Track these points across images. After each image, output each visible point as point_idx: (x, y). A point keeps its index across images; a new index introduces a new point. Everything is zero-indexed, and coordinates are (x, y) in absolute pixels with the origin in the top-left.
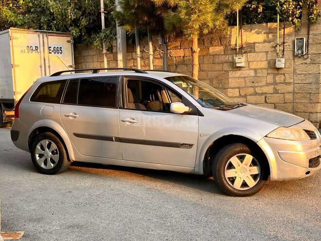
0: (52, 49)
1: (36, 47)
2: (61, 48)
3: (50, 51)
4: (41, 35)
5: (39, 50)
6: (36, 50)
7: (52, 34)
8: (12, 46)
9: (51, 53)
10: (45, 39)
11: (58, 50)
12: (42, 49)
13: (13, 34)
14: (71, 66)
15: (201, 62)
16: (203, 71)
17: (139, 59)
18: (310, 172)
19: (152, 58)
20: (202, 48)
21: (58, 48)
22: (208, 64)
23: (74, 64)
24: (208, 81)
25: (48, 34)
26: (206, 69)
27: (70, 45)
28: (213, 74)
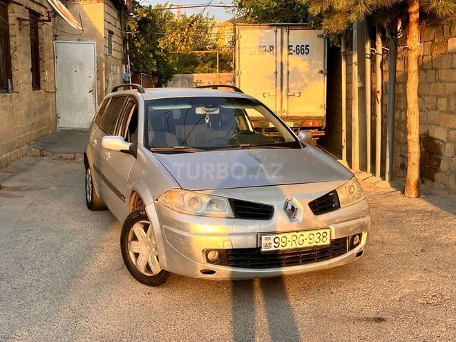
0: (294, 48)
1: (271, 46)
2: (307, 46)
3: (291, 52)
4: (279, 30)
5: (274, 51)
6: (271, 50)
7: (295, 27)
8: (239, 48)
9: (292, 54)
10: (285, 34)
11: (303, 50)
12: (279, 49)
13: (241, 31)
14: (322, 72)
15: (439, 67)
16: (441, 81)
17: (368, 62)
18: (215, 272)
19: (379, 59)
20: (441, 40)
21: (303, 46)
22: (446, 69)
23: (326, 68)
24: (446, 100)
25: (289, 27)
26: (444, 79)
27: (322, 39)
28: (451, 88)
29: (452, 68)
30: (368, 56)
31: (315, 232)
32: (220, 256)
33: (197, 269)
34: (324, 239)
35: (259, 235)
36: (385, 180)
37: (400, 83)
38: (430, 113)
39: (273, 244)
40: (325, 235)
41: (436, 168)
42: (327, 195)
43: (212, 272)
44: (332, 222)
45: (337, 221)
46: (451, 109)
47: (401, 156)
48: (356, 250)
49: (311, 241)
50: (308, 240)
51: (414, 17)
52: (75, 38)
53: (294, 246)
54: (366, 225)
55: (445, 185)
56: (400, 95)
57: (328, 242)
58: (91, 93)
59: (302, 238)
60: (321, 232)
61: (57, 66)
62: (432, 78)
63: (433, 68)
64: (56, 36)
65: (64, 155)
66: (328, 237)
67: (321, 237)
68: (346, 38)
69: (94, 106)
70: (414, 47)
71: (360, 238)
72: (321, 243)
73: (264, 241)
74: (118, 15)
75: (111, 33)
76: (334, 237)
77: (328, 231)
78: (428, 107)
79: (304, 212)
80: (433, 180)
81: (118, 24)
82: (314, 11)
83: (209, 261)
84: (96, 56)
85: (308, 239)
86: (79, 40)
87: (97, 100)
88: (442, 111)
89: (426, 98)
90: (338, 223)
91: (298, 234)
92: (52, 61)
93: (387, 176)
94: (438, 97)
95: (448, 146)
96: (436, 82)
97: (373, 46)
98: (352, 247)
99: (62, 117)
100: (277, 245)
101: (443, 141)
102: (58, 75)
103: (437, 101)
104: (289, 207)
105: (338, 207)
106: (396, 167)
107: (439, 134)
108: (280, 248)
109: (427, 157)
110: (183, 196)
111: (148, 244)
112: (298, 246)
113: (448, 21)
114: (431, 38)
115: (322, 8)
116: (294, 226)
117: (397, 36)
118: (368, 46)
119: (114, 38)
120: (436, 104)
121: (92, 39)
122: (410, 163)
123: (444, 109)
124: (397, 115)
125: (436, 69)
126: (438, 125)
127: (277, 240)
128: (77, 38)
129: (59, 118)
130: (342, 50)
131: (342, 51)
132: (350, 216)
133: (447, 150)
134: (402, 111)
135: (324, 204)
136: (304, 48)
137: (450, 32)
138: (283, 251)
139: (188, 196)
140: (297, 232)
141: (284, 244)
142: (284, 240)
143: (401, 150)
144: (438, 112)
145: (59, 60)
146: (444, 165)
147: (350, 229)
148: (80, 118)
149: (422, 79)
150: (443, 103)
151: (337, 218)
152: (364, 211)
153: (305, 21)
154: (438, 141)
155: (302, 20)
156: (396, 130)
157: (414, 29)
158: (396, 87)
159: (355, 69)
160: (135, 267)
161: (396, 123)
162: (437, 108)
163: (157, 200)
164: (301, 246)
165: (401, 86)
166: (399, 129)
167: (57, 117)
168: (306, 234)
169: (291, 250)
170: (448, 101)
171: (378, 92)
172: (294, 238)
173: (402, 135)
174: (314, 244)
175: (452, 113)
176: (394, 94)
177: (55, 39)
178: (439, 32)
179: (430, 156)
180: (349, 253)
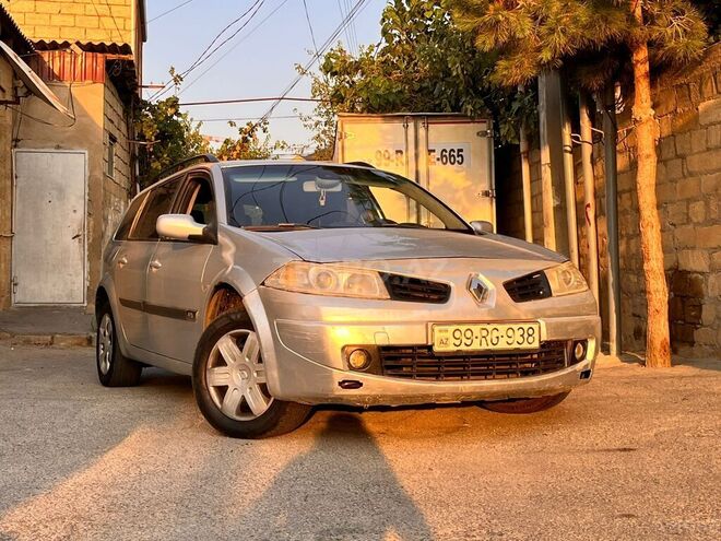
0: (437, 154)
1: (397, 152)
2: (461, 150)
3: (432, 160)
4: (411, 125)
5: (404, 157)
6: (397, 158)
7: (438, 118)
9: (434, 164)
10: (422, 132)
11: (453, 157)
12: (412, 154)
13: (346, 126)
14: (486, 194)
15: (688, 152)
16: (691, 174)
17: (568, 158)
18: (361, 385)
19: (587, 150)
20: (686, 109)
21: (452, 150)
22: (699, 152)
23: (494, 187)
24: (702, 202)
25: (429, 120)
26: (697, 170)
27: (484, 141)
28: (709, 181)
29: (708, 149)
30: (568, 149)
31: (515, 327)
32: (369, 358)
33: (333, 382)
34: (531, 339)
35: (430, 325)
36: (609, 354)
37: (624, 192)
38: (678, 232)
39: (452, 340)
40: (531, 332)
41: (696, 323)
42: (530, 276)
43: (357, 385)
44: (540, 314)
45: (549, 313)
46: (712, 216)
47: (634, 315)
48: (580, 366)
49: (510, 341)
50: (505, 339)
51: (642, 69)
52: (49, 144)
53: (484, 347)
54: (593, 327)
55: (712, 345)
56: (625, 212)
57: (536, 345)
58: (77, 239)
59: (495, 333)
60: (526, 326)
61: (17, 192)
62: (676, 174)
63: (677, 156)
64: (17, 140)
65: (32, 338)
66: (536, 335)
67: (526, 336)
68: (527, 127)
69: (80, 263)
70: (644, 117)
71: (585, 349)
72: (525, 346)
73: (438, 335)
74: (124, 111)
75: (113, 139)
76: (544, 338)
77: (535, 326)
78: (674, 222)
79: (497, 295)
80: (692, 344)
81: (123, 127)
82: (484, 43)
83: (351, 368)
84: (88, 174)
85: (505, 336)
86: (58, 147)
87: (86, 253)
88: (698, 223)
89: (670, 208)
90: (549, 317)
91: (490, 327)
92: (9, 183)
93: (614, 346)
94: (689, 201)
95: (712, 279)
96: (684, 177)
97: (576, 128)
98: (574, 361)
99: (22, 283)
100: (457, 342)
101: (702, 273)
102: (18, 207)
103: (688, 208)
104: (474, 286)
105: (549, 294)
106: (626, 339)
107: (695, 262)
108: (463, 347)
109: (680, 305)
110: (307, 271)
111: (243, 367)
112: (491, 347)
113: (695, 76)
114: (671, 108)
115: (496, 40)
116: (483, 314)
117: (615, 109)
118: (567, 131)
119: (117, 149)
120: (687, 214)
121: (81, 145)
122: (651, 309)
123: (701, 219)
124: (622, 248)
125: (683, 157)
126: (693, 248)
127: (457, 334)
128: (55, 145)
129: (16, 285)
130: (523, 148)
131: (522, 150)
132: (567, 308)
133: (713, 287)
134: (630, 238)
135: (527, 288)
136: (455, 154)
137: (701, 92)
138: (467, 352)
139: (314, 270)
140: (489, 323)
141: (468, 342)
142: (469, 334)
143: (634, 306)
144: (691, 227)
145: (20, 183)
146: (708, 314)
147: (570, 328)
148: (54, 286)
149: (662, 178)
150: (698, 209)
151: (549, 309)
152: (588, 305)
153: (454, 109)
154: (695, 275)
155: (449, 108)
156: (622, 272)
157: (643, 89)
158: (618, 200)
159: (547, 175)
160: (220, 411)
161: (621, 261)
162: (689, 220)
163: (263, 284)
164: (495, 347)
165: (625, 196)
166: (629, 270)
167: (13, 283)
168: (503, 328)
169: (479, 351)
170: (707, 204)
171: (588, 206)
172: (484, 333)
173: (633, 278)
174: (515, 346)
175: (714, 222)
176: (617, 212)
177: (15, 146)
178: (684, 96)
179: (683, 302)
180: (570, 370)
